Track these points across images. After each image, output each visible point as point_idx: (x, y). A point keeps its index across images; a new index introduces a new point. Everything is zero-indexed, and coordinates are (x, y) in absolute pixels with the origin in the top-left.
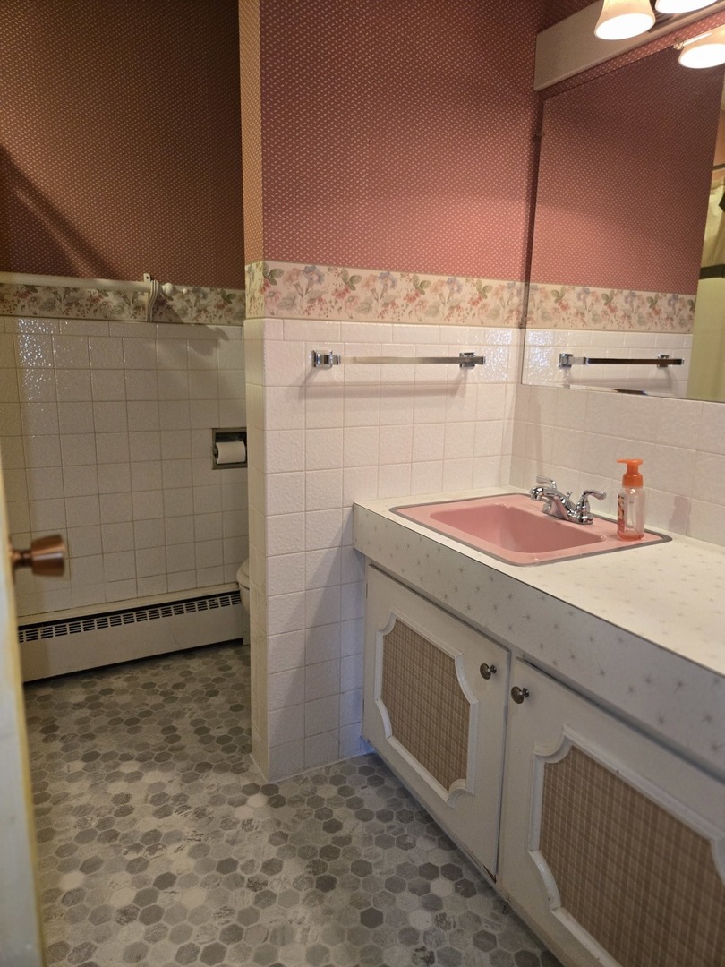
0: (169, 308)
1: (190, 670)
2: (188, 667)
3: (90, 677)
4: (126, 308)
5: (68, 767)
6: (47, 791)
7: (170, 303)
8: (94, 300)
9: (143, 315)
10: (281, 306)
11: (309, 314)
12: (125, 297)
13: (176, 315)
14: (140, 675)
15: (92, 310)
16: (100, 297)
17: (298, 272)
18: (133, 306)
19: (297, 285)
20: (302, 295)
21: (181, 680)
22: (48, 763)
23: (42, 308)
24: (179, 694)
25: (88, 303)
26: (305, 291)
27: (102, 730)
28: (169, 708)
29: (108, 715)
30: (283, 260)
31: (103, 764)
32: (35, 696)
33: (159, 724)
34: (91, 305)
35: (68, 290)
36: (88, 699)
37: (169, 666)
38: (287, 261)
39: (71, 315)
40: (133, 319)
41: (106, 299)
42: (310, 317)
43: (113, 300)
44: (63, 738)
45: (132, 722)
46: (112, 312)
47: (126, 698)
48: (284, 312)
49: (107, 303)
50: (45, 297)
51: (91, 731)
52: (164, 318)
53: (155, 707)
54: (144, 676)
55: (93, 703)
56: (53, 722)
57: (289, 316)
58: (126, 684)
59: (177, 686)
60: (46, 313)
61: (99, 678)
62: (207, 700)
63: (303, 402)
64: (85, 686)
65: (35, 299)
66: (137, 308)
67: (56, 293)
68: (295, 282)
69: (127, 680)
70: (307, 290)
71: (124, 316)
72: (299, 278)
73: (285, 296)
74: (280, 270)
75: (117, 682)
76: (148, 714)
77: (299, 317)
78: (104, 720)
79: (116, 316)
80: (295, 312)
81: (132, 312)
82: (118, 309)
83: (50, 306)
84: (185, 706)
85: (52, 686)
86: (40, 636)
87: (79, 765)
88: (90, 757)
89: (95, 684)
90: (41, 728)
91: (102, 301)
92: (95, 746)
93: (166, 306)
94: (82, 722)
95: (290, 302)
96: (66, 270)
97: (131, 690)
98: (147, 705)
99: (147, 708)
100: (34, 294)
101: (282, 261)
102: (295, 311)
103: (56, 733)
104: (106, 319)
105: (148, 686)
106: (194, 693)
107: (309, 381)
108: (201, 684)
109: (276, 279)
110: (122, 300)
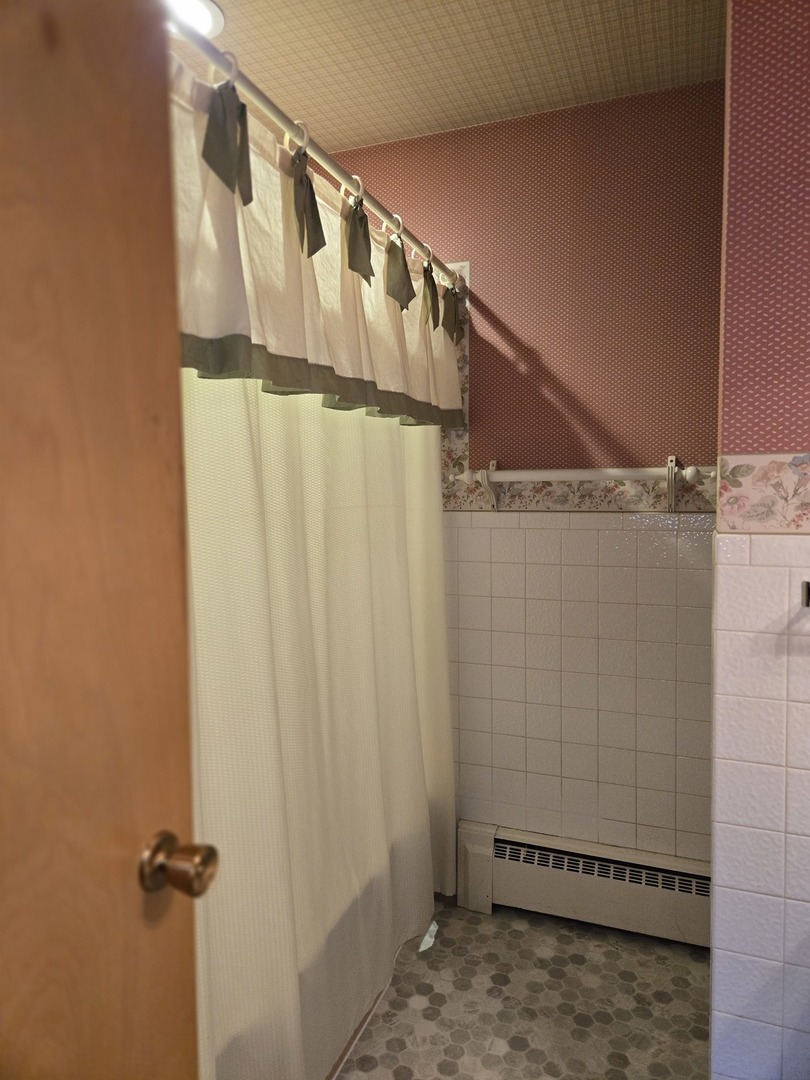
0: (699, 494)
1: (689, 978)
2: (689, 973)
3: (571, 929)
4: (644, 497)
5: (492, 1042)
6: (457, 1061)
7: (700, 488)
8: (609, 490)
9: (664, 503)
10: (748, 516)
11: (798, 526)
12: (644, 485)
13: (707, 502)
14: (624, 955)
15: (606, 501)
16: (616, 486)
17: (780, 467)
18: (653, 494)
19: (778, 486)
20: (786, 499)
21: (670, 988)
22: (478, 1024)
23: (555, 502)
24: (657, 1010)
25: (603, 494)
26: (791, 493)
27: (547, 1012)
28: (637, 1025)
29: (563, 995)
30: (755, 451)
31: (526, 1063)
32: (510, 927)
33: (611, 1042)
34: (606, 496)
35: (582, 483)
36: (555, 959)
37: (665, 958)
38: (761, 453)
39: (584, 507)
40: (652, 509)
41: (622, 488)
42: (800, 530)
43: (630, 490)
44: (507, 998)
45: (583, 1020)
46: (628, 502)
47: (591, 981)
48: (754, 525)
49: (623, 493)
50: (558, 491)
51: (536, 1007)
52: (691, 507)
53: (621, 1014)
54: (630, 958)
55: (555, 968)
56: (508, 971)
57: (764, 530)
58: (603, 959)
59: (661, 997)
60: (559, 507)
61: (579, 936)
62: (688, 1040)
63: (785, 658)
64: (560, 939)
65: (550, 493)
66: (658, 496)
67: (570, 486)
68: (773, 482)
69: (607, 954)
70: (796, 491)
71: (641, 506)
72: (781, 474)
73: (755, 502)
74: (748, 466)
75: (594, 951)
76: (605, 1018)
77: (780, 530)
78: (554, 999)
79: (632, 507)
80: (773, 524)
81: (651, 501)
82: (636, 498)
83: (564, 499)
84: (656, 1033)
85: (529, 922)
86: (522, 859)
87: (501, 1047)
88: (518, 1043)
89: (570, 942)
90: (494, 973)
91: (617, 490)
92: (530, 1031)
93: (694, 492)
94: (534, 988)
95: (765, 509)
96: (583, 462)
97: (604, 972)
98: (612, 1005)
99: (610, 1011)
100: (549, 489)
101: (749, 453)
102: (773, 522)
103: (504, 988)
104: (621, 511)
105: (628, 976)
106: (677, 1019)
107: (796, 627)
108: (693, 1011)
109: (740, 479)
110: (640, 488)
